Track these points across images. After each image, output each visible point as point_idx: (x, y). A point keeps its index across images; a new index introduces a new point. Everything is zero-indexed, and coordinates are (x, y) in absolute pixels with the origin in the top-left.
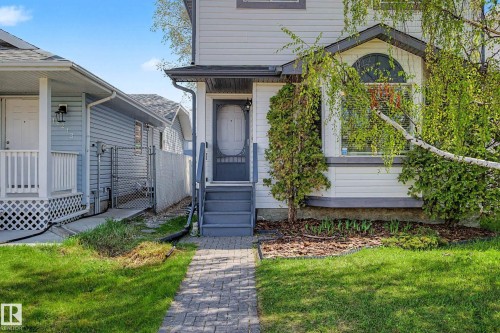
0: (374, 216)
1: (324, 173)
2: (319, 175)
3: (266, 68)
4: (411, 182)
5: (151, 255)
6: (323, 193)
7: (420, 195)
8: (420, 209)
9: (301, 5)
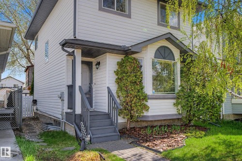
1: (146, 103)
9: (129, 16)
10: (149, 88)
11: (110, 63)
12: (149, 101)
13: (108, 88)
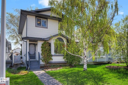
0: (59, 65)
1: (52, 57)
2: (51, 58)
3: (42, 38)
4: (65, 59)
5: (25, 73)
6: (51, 61)
7: (66, 61)
8: (66, 63)
9: (47, 28)
10: (53, 53)
11: (40, 44)
12: (53, 57)
13: (39, 52)
